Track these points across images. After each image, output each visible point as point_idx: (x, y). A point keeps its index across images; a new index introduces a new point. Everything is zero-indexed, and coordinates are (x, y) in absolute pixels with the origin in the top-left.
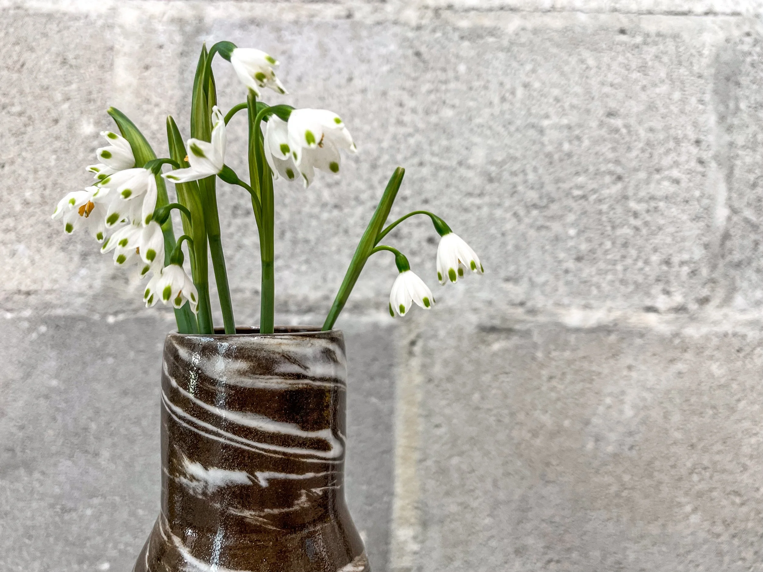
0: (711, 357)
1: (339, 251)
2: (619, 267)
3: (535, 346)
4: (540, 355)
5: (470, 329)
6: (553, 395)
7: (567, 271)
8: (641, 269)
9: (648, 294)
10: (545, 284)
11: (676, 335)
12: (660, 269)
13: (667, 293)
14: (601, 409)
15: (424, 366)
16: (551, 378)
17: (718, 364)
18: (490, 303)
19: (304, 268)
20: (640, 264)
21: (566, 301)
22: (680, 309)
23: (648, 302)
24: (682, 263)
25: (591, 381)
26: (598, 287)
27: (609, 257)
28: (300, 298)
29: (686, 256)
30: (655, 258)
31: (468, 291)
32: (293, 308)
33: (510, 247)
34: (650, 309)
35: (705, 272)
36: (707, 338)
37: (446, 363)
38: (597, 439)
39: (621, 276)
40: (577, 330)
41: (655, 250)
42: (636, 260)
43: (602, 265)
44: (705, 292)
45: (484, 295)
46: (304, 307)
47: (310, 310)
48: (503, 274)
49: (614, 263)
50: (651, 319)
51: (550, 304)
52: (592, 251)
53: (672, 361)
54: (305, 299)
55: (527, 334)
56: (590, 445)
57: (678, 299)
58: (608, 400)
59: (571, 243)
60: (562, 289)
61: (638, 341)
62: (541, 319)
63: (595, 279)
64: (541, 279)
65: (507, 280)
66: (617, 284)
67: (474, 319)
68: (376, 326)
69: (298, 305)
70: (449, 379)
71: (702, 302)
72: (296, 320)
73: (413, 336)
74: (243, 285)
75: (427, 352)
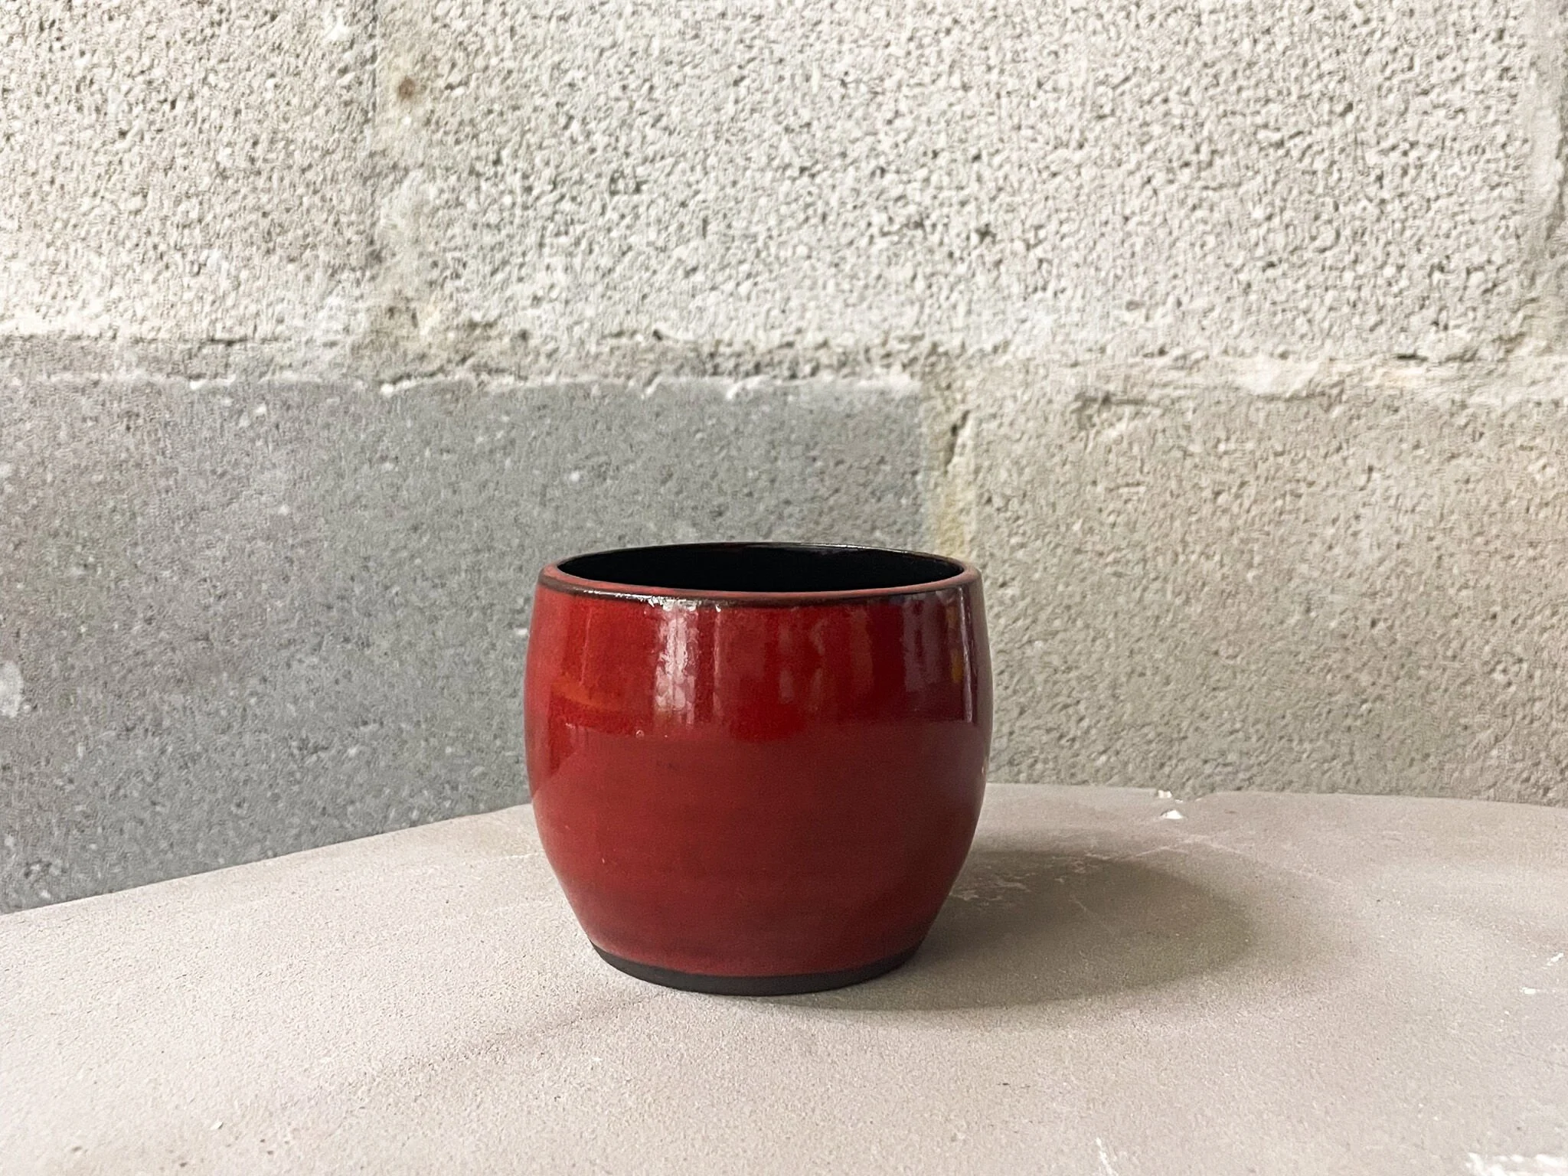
7: (1249, 290)
9: (1405, 332)
11: (1463, 406)
12: (1429, 283)
13: (1443, 328)
15: (976, 470)
17: (1542, 462)
18: (1102, 352)
22: (1467, 356)
23: (1407, 345)
24: (1474, 269)
25: (1297, 498)
28: (739, 341)
32: (725, 364)
34: (1411, 358)
38: (1309, 608)
44: (1515, 325)
45: (1090, 335)
51: (1216, 353)
53: (1453, 458)
54: (750, 347)
56: (1295, 620)
57: (1462, 339)
62: (1202, 380)
67: (1071, 383)
69: (739, 354)
71: (1510, 342)
72: (731, 389)
73: (955, 416)
74: (630, 323)
75: (983, 447)
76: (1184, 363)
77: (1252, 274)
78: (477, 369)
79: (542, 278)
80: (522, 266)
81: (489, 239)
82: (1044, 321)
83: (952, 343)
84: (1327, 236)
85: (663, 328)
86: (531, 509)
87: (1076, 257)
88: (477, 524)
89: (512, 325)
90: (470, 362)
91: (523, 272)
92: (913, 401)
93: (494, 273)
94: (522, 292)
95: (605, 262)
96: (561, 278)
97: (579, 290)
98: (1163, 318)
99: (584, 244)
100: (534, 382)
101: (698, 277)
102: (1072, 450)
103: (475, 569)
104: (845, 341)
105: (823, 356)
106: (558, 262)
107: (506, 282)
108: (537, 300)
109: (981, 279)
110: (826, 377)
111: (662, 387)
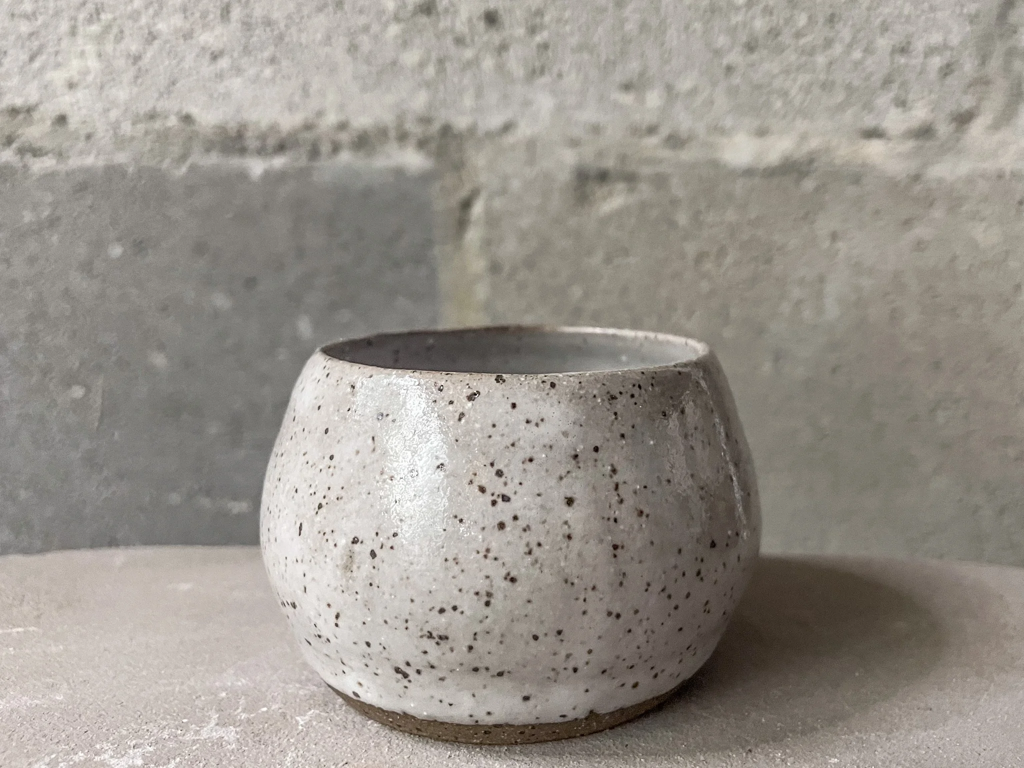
0: (975, 216)
1: (328, 40)
2: (821, 60)
3: (675, 202)
4: (682, 218)
5: (564, 176)
6: (705, 286)
7: (729, 69)
8: (857, 64)
9: (868, 107)
10: (693, 92)
11: (916, 178)
12: (892, 63)
13: (902, 103)
14: (786, 308)
15: (487, 243)
16: (700, 257)
17: (984, 224)
18: (596, 129)
19: (268, 72)
20: (857, 55)
21: (728, 122)
22: (925, 132)
23: (869, 121)
24: (931, 51)
25: (769, 261)
26: (784, 94)
27: (802, 41)
28: (264, 124)
29: (936, 38)
30: (883, 43)
31: (560, 109)
32: (252, 143)
33: (631, 27)
34: (873, 134)
35: (968, 67)
36: (970, 180)
37: (523, 237)
38: (778, 357)
39: (822, 77)
40: (749, 172)
41: (885, 28)
42: (850, 46)
43: (792, 57)
44: (968, 102)
45: (589, 115)
46: (271, 142)
47: (281, 148)
48: (619, 76)
49: (811, 52)
50: (874, 149)
51: (701, 129)
52: (774, 33)
53: (908, 223)
54: (273, 128)
55: (660, 181)
56: (767, 367)
57: (920, 114)
58: (796, 293)
59: (737, 19)
60: (722, 101)
61: (851, 191)
62: (686, 155)
63: (777, 83)
64: (685, 85)
65: (627, 87)
66: (816, 90)
67: (569, 158)
68: (399, 173)
69: (263, 137)
70: (530, 263)
71: (963, 119)
72: (257, 167)
73: (464, 193)
74: (163, 105)
75: (492, 220)
76: (675, 141)
77: (734, 57)
78: (22, 151)
79: (75, 64)
80: (57, 53)
81: (24, 28)
82: (545, 103)
83: (461, 123)
84: (802, 20)
85: (194, 111)
86: (78, 281)
87: (574, 41)
88: (30, 295)
89: (49, 110)
90: (14, 145)
91: (60, 59)
92: (426, 178)
93: (32, 59)
94: (58, 77)
95: (134, 48)
96: (93, 63)
97: (109, 76)
98: (654, 99)
99: (115, 30)
100: (74, 162)
101: (224, 63)
102: (573, 222)
103: (31, 336)
104: (362, 121)
105: (344, 137)
106: (90, 48)
107: (42, 69)
108: (71, 86)
109: (488, 63)
110: (345, 157)
111: (193, 168)
